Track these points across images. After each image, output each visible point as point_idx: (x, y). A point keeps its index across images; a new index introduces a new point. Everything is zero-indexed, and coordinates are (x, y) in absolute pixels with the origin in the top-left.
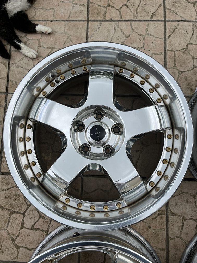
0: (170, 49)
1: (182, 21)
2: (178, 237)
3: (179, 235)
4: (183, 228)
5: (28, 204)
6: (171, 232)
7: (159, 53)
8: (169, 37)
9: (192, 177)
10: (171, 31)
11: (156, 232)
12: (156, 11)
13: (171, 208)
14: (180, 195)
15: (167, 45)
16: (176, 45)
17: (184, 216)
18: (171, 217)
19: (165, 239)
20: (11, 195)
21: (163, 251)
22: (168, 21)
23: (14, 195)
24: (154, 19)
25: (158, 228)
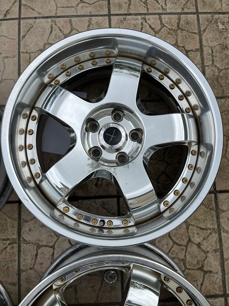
0: (25, 51)
1: (39, 18)
2: (31, 269)
3: (32, 266)
4: (37, 258)
6: (23, 263)
7: (12, 56)
8: (24, 36)
10: (26, 30)
11: (6, 264)
12: (10, 8)
13: (24, 236)
15: (21, 46)
16: (31, 46)
17: (38, 244)
18: (23, 246)
19: (17, 272)
21: (14, 285)
22: (24, 19)
24: (8, 17)
25: (8, 260)
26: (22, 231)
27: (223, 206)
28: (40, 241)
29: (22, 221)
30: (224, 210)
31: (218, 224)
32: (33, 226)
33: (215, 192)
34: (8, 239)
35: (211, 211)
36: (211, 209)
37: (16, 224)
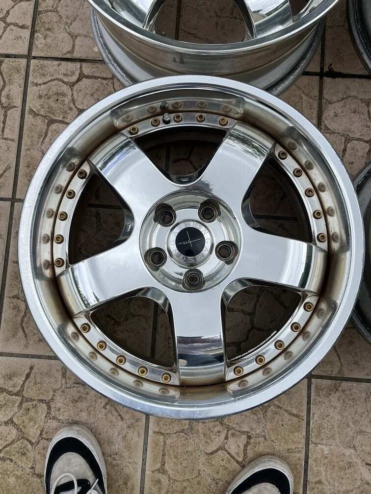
5: (78, 109)
14: (344, 101)
20: (50, 93)
23: (55, 94)
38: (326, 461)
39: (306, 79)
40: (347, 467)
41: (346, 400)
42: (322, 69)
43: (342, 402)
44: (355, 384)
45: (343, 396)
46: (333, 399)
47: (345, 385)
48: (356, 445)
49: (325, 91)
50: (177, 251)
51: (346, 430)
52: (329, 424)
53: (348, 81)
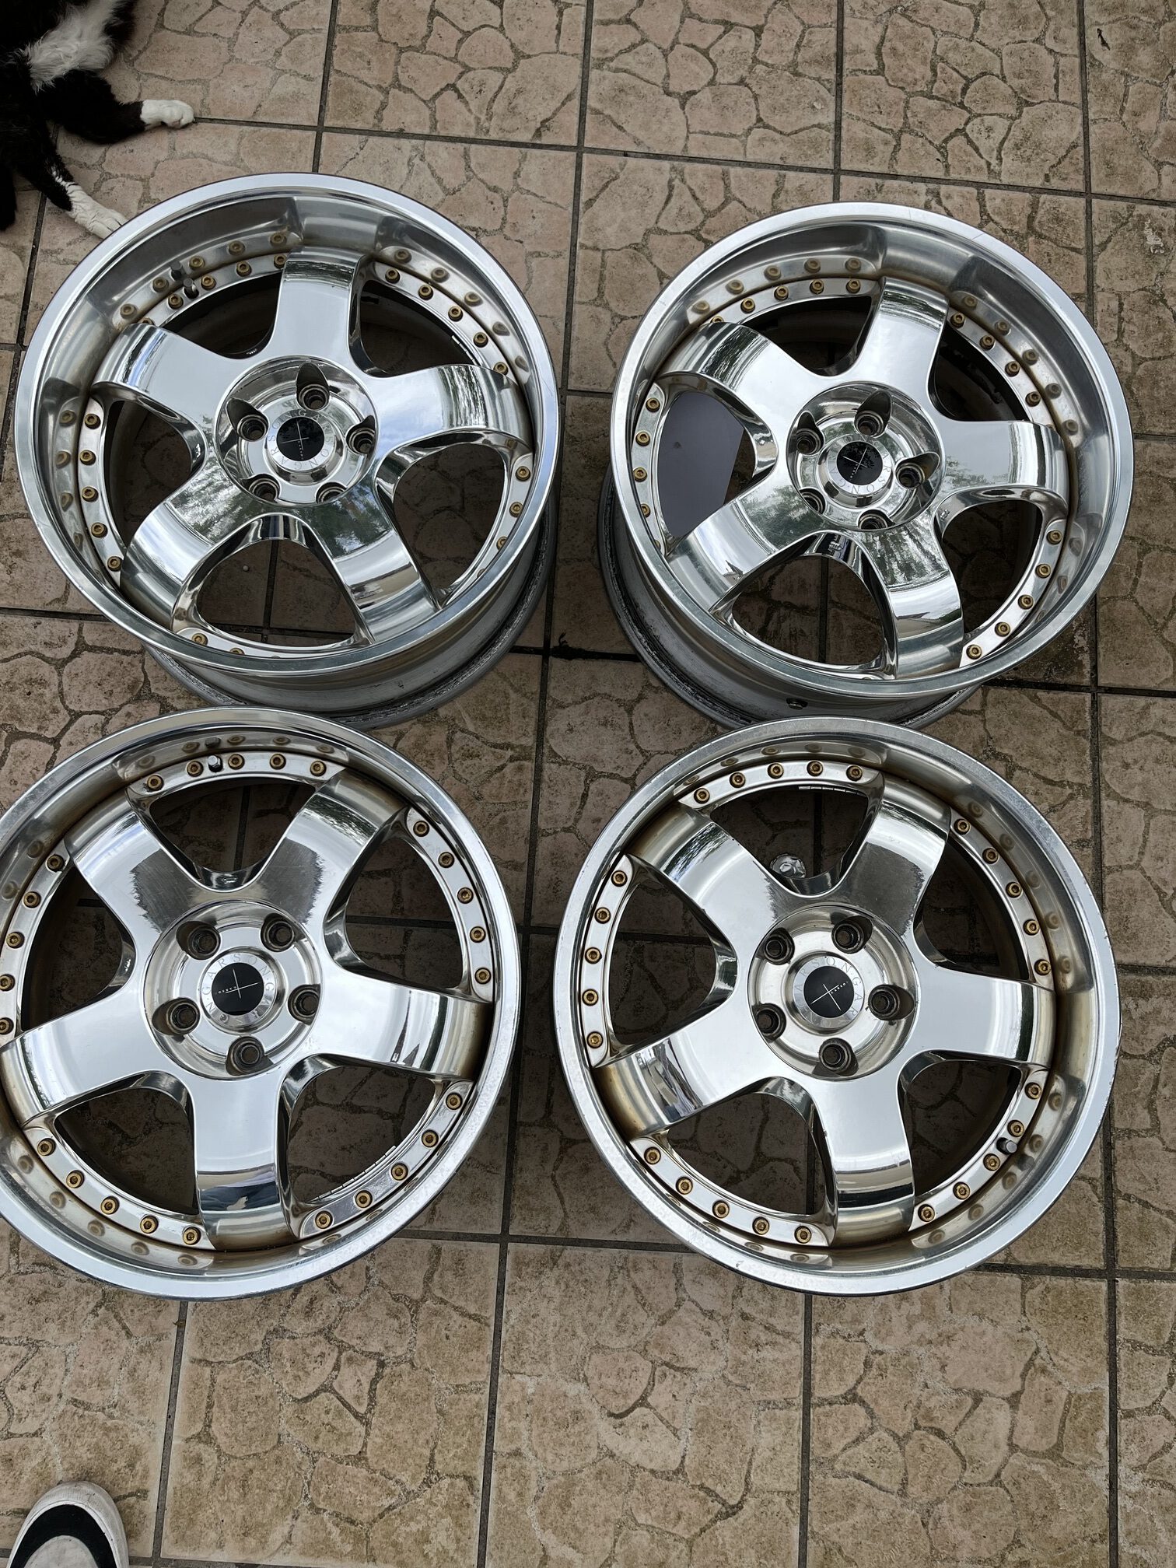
0: (590, 244)
1: (636, 155)
2: (566, 830)
3: (570, 824)
5: (70, 711)
6: (545, 813)
7: (552, 254)
8: (590, 203)
9: (628, 650)
10: (598, 184)
11: (499, 812)
12: (554, 114)
13: (552, 742)
14: (586, 702)
15: (582, 229)
16: (609, 231)
17: (592, 768)
18: (550, 769)
19: (527, 834)
20: (14, 680)
21: (515, 869)
22: (591, 153)
23: (26, 682)
24: (544, 140)
25: (504, 800)
26: (549, 730)
27: (1114, 729)
28: (595, 760)
29: (549, 702)
30: (1115, 740)
31: (1094, 775)
32: (578, 721)
33: (1093, 689)
34: (508, 746)
35: (1078, 738)
36: (1078, 733)
37: (533, 709)
38: (530, 1409)
39: (517, 660)
40: (570, 1421)
41: (571, 1284)
42: (547, 642)
43: (563, 1287)
44: (589, 1251)
45: (566, 1275)
46: (546, 1283)
47: (571, 1253)
48: (589, 1374)
49: (552, 684)
50: (214, 1006)
51: (569, 1344)
52: (538, 1332)
53: (594, 665)
